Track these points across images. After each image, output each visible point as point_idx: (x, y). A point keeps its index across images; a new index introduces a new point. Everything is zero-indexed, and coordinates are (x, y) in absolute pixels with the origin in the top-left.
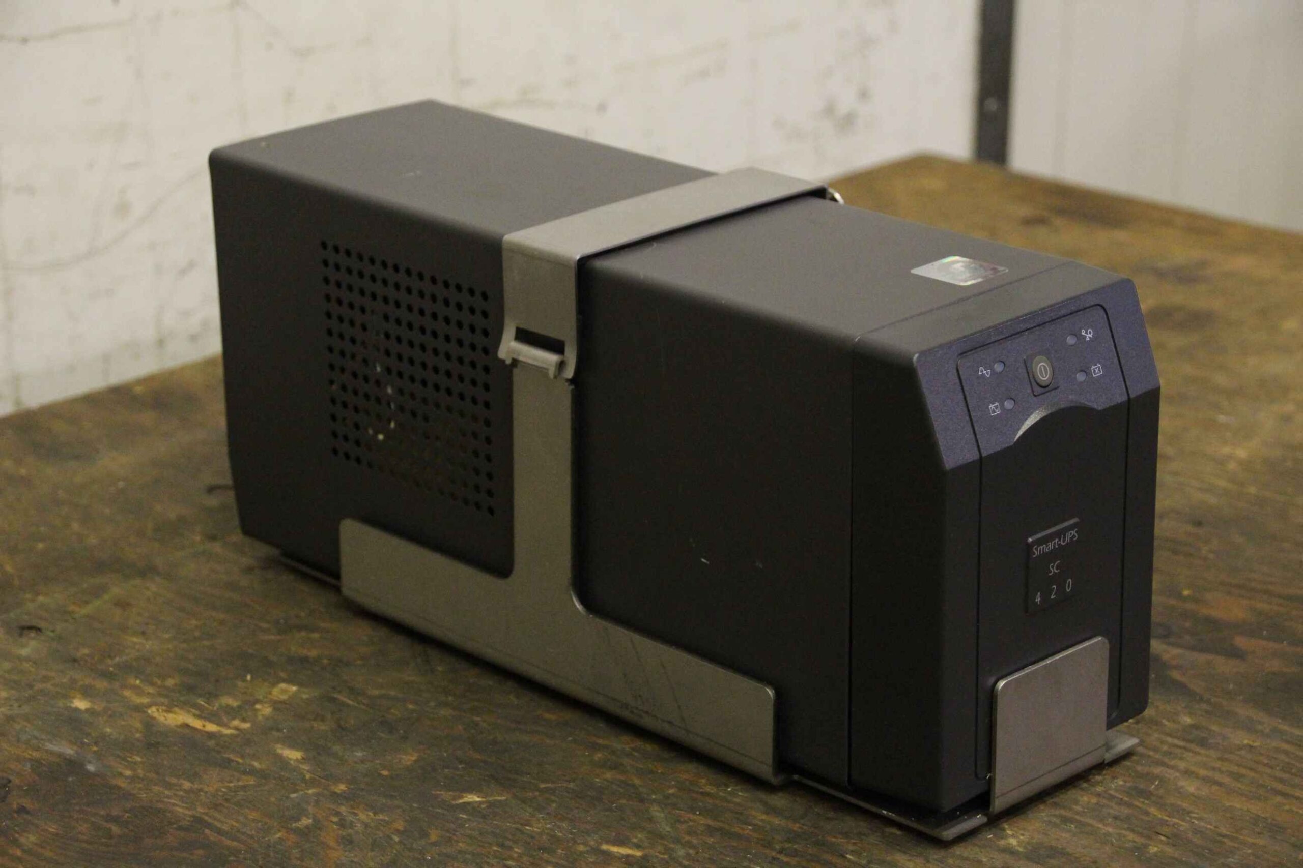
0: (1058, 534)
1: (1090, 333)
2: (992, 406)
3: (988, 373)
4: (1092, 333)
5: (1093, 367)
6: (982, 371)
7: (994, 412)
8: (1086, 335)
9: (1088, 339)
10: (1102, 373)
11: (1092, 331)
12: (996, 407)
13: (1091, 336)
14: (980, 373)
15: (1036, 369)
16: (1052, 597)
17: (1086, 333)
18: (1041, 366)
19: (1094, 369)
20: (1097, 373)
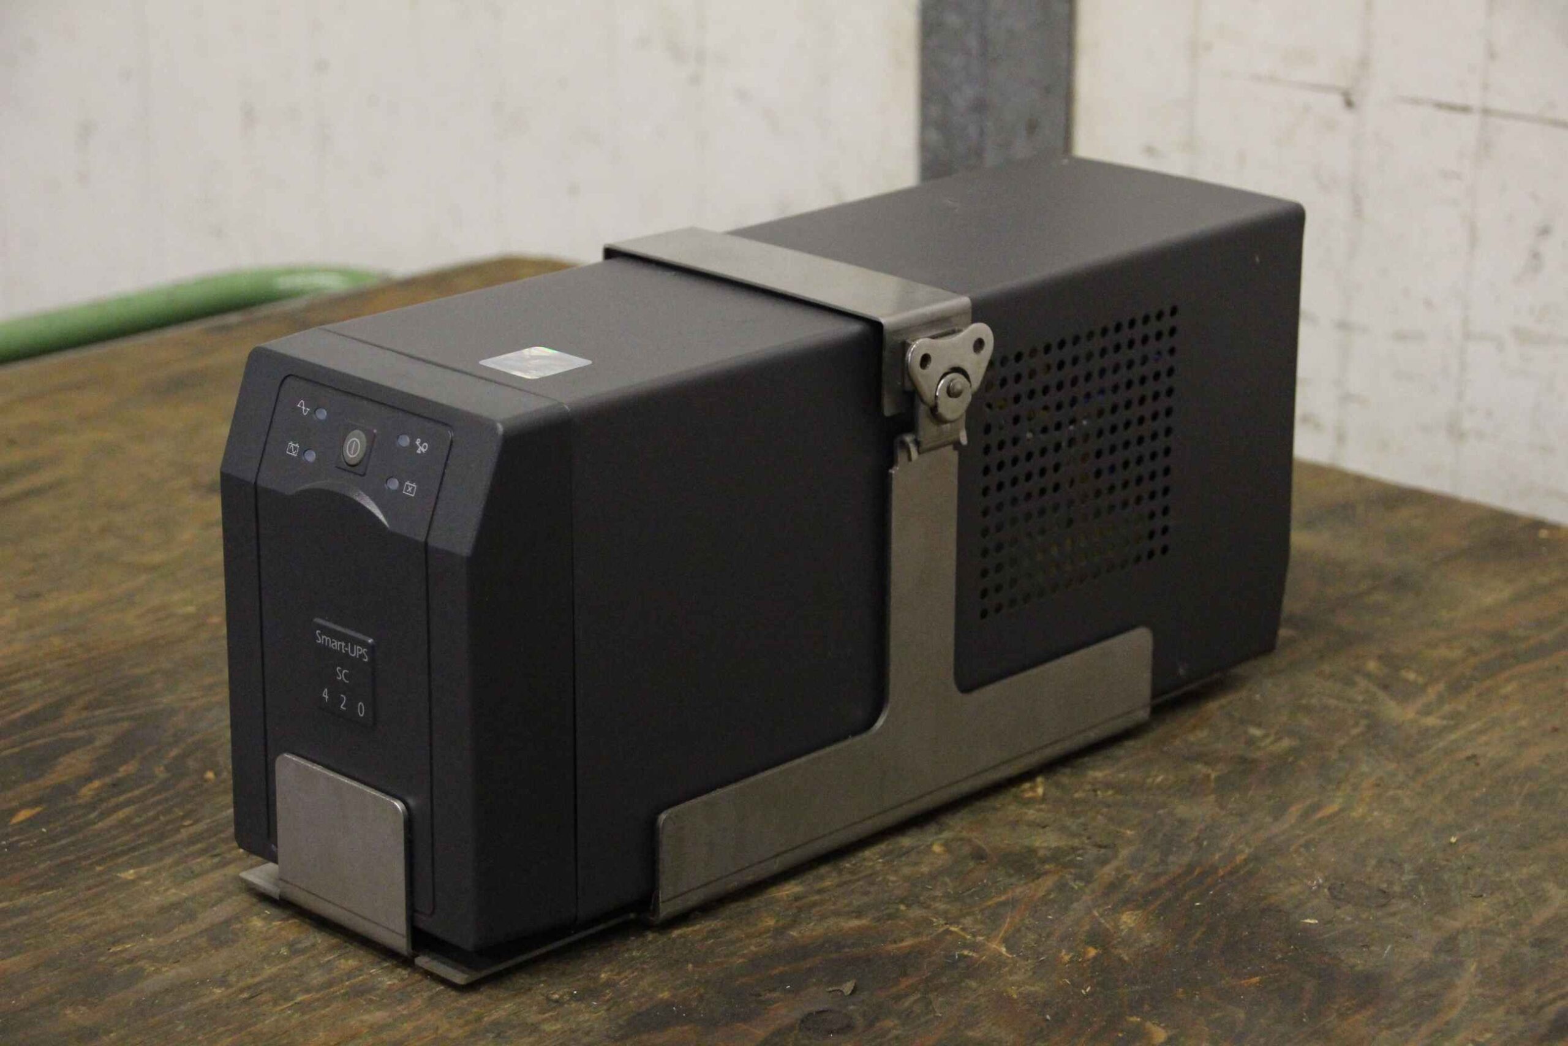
0: (347, 639)
1: (425, 447)
2: (292, 444)
3: (305, 411)
4: (427, 448)
5: (408, 483)
6: (301, 405)
7: (291, 450)
8: (419, 446)
9: (419, 452)
10: (413, 495)
11: (427, 446)
12: (295, 448)
13: (424, 450)
14: (299, 406)
15: (349, 440)
16: (342, 707)
17: (421, 444)
18: (355, 441)
19: (407, 485)
20: (410, 492)
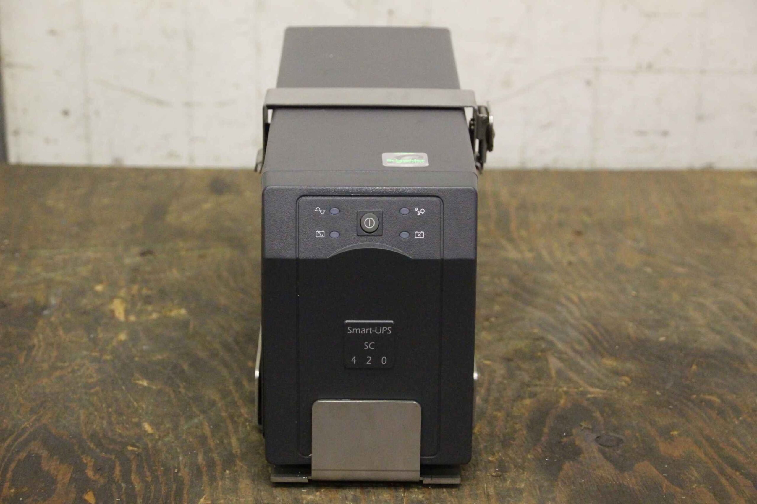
0: (373, 325)
1: (422, 211)
2: (319, 232)
3: (322, 212)
5: (417, 232)
6: (318, 210)
7: (319, 235)
8: (418, 211)
9: (419, 214)
11: (424, 210)
12: (322, 233)
13: (422, 213)
15: (364, 220)
16: (368, 363)
17: (419, 210)
18: (368, 219)
20: (419, 236)
